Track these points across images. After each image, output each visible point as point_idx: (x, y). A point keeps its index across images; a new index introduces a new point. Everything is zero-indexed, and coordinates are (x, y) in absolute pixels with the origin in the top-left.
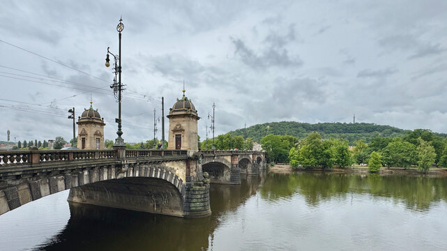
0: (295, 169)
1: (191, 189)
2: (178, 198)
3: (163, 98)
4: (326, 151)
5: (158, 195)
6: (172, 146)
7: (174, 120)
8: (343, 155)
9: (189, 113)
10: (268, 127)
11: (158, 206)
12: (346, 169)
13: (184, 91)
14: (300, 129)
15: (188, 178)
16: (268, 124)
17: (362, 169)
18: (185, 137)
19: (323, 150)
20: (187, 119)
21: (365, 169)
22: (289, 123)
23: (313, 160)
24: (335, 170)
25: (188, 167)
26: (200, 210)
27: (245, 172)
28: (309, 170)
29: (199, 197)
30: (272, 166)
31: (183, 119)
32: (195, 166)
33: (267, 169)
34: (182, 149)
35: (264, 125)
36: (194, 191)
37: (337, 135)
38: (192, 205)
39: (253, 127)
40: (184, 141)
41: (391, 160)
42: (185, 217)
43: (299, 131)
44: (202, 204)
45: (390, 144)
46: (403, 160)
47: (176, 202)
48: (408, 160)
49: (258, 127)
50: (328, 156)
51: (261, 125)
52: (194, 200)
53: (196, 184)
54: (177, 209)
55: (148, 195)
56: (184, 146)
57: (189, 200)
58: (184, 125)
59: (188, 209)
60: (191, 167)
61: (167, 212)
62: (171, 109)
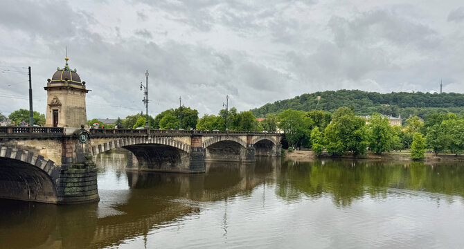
0: (320, 156)
1: (66, 172)
2: (50, 182)
3: (30, 68)
4: (355, 132)
5: (30, 179)
6: (49, 123)
7: (52, 92)
8: (380, 137)
9: (66, 85)
10: (319, 98)
11: (32, 192)
12: (383, 155)
13: (67, 60)
14: (365, 100)
15: (64, 160)
16: (318, 94)
17: (405, 155)
18: (62, 112)
19: (353, 130)
20: (63, 92)
21: (408, 156)
22: (349, 92)
23: (339, 143)
24: (370, 157)
25: (64, 147)
26: (76, 196)
27: (238, 160)
28: (335, 156)
29: (76, 180)
30: (290, 151)
31: (60, 92)
32: (74, 146)
33: (283, 156)
34: (58, 126)
35: (313, 95)
36: (68, 174)
37: (415, 110)
38: (67, 190)
39: (298, 97)
40: (61, 117)
41: (437, 144)
42: (58, 204)
43: (362, 104)
44: (79, 189)
45: (443, 123)
46: (453, 143)
47: (49, 187)
48: (458, 144)
49: (304, 98)
50: (358, 138)
51: (309, 95)
52: (69, 185)
53: (74, 167)
54: (50, 194)
55: (20, 180)
56: (62, 123)
57: (63, 184)
58: (61, 99)
59: (61, 194)
60: (68, 146)
61: (41, 199)
62: (49, 80)
